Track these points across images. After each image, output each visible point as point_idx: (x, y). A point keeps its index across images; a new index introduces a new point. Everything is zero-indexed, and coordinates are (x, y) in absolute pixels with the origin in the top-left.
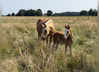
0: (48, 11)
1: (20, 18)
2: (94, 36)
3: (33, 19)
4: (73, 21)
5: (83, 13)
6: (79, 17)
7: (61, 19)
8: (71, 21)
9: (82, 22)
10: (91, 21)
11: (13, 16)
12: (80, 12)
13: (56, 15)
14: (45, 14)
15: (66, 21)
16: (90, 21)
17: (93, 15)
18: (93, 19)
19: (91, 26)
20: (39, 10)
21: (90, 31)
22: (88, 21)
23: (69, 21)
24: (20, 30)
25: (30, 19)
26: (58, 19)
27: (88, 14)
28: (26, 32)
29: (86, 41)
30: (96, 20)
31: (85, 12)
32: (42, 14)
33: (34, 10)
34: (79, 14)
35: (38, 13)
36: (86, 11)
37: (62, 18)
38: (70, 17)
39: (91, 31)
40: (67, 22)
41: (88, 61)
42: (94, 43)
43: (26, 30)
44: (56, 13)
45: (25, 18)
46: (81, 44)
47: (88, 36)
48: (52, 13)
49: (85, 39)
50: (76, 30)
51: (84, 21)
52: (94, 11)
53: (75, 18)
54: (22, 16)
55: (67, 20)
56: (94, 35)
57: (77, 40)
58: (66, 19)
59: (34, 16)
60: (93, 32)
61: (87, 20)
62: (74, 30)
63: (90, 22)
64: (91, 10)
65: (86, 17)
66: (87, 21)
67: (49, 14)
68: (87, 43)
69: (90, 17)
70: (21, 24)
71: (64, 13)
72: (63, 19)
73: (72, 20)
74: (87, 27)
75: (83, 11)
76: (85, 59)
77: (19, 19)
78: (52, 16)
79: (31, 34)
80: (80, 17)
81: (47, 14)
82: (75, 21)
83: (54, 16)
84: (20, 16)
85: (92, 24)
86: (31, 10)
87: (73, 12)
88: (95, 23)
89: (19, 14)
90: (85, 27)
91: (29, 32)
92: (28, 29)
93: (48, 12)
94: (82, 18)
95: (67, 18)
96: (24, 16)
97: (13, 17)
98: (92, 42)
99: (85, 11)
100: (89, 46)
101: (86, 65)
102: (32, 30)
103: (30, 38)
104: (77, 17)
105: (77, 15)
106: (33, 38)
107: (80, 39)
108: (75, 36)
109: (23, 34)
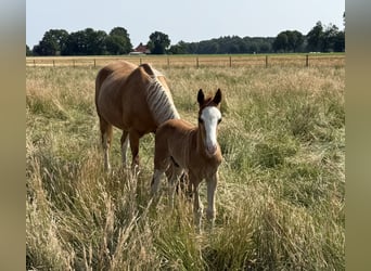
0: (154, 36)
1: (47, 62)
2: (324, 131)
3: (94, 67)
4: (246, 73)
5: (287, 43)
6: (271, 56)
7: (203, 67)
8: (240, 73)
9: (281, 74)
10: (316, 70)
13: (185, 49)
14: (141, 47)
15: (219, 71)
16: (312, 70)
17: (324, 50)
18: (325, 63)
19: (316, 90)
20: (120, 32)
21: (310, 112)
22: (303, 73)
23: (230, 73)
24: (38, 107)
25: (82, 67)
26: (189, 67)
27: (305, 43)
28: (61, 116)
29: (291, 153)
30: (337, 67)
31: (296, 38)
32: (129, 45)
33: (101, 33)
34: (270, 46)
35: (116, 43)
36: (299, 35)
37: (204, 59)
38: (235, 57)
39: (316, 109)
40: (220, 75)
42: (324, 161)
43: (60, 108)
44: (181, 43)
45: (66, 61)
46: (272, 166)
47: (300, 131)
48: (168, 42)
49: (291, 143)
50: (256, 108)
51: (291, 70)
52: (327, 33)
53: (256, 60)
54: (54, 55)
55: (223, 67)
56: (324, 126)
57: (257, 146)
58: (221, 63)
59: (100, 53)
60: (322, 115)
61: (300, 67)
62: (245, 106)
63: (310, 76)
64: (318, 29)
65: (299, 57)
66: (300, 73)
67: (158, 44)
68: (297, 160)
69: (315, 56)
70: (46, 85)
71: (214, 40)
72: (208, 67)
73: (243, 69)
74: (300, 94)
75: (288, 33)
76: (284, 231)
77: (43, 67)
78: (168, 52)
79: (79, 123)
80: (274, 58)
81: (147, 47)
82: (252, 73)
83: (174, 53)
84: (46, 55)
85: (320, 81)
86: (89, 30)
87: (247, 39)
88: (331, 81)
89: (43, 49)
90: (290, 93)
91: (72, 115)
92: (70, 104)
93: (151, 37)
94: (281, 60)
95: (222, 60)
96: (64, 54)
98: (314, 157)
99: (296, 32)
100: (304, 173)
101: (287, 256)
102: (83, 107)
103: (74, 140)
104: (263, 56)
105: (264, 50)
106: (82, 140)
107: (268, 144)
108: (248, 131)
109: (47, 123)
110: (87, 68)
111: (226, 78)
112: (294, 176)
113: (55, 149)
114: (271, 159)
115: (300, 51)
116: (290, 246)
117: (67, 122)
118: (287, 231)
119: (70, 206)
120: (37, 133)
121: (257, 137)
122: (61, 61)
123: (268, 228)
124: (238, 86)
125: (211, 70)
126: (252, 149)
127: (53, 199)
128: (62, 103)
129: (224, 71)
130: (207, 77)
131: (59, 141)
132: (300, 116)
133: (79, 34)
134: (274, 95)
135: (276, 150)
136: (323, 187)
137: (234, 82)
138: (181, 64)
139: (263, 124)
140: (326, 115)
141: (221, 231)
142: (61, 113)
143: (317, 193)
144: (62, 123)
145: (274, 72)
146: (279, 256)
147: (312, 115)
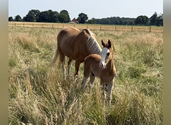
0: (81, 15)
1: (30, 25)
2: (158, 62)
3: (53, 28)
4: (123, 34)
5: (141, 21)
6: (134, 27)
7: (103, 30)
8: (120, 34)
9: (139, 36)
10: (154, 34)
11: (18, 21)
12: (136, 18)
13: (94, 22)
14: (74, 20)
15: (110, 33)
16: (152, 34)
17: (158, 25)
18: (158, 31)
19: (155, 44)
20: (65, 12)
21: (152, 53)
22: (149, 35)
23: (116, 34)
24: (26, 46)
25: (46, 28)
26: (97, 30)
27: (149, 22)
29: (144, 72)
32: (69, 18)
33: (56, 12)
34: (134, 22)
35: (63, 17)
36: (146, 18)
37: (103, 27)
38: (118, 26)
39: (155, 52)
40: (111, 35)
41: (148, 112)
42: (159, 75)
43: (37, 47)
44: (93, 19)
45: (39, 25)
46: (135, 77)
47: (148, 62)
48: (87, 18)
49: (144, 67)
50: (128, 50)
51: (143, 33)
52: (159, 17)
53: (127, 28)
54: (33, 21)
55: (112, 31)
56: (158, 60)
57: (129, 68)
58: (111, 29)
59: (55, 22)
60: (157, 55)
61: (147, 32)
62: (123, 49)
63: (151, 37)
64: (155, 15)
65: (146, 28)
66: (147, 35)
67: (82, 19)
68: (146, 75)
69: (153, 28)
70: (29, 36)
71: (108, 18)
72: (106, 30)
73: (122, 32)
74: (147, 45)
75: (141, 16)
76: (142, 107)
77: (28, 27)
78: (87, 23)
79: (46, 55)
80: (136, 28)
81: (77, 20)
82: (126, 34)
83: (90, 23)
84: (29, 21)
85: (156, 39)
86: (50, 11)
87: (123, 18)
88: (161, 39)
89: (28, 18)
90: (143, 44)
91: (43, 50)
92: (42, 45)
94: (138, 29)
95: (112, 27)
96: (38, 21)
97: (16, 22)
98: (154, 74)
99: (145, 16)
100: (150, 81)
101: (143, 118)
102: (49, 47)
103: (43, 62)
104: (130, 27)
105: (131, 24)
106: (48, 62)
107: (134, 67)
108: (125, 61)
109: (31, 54)
110: (49, 28)
111: (114, 36)
112: (145, 82)
113: (36, 66)
114: (135, 74)
115: (147, 25)
116: (145, 114)
117: (40, 53)
118: (143, 107)
119: (43, 93)
120: (26, 58)
121: (129, 64)
122: (37, 25)
123: (135, 106)
124: (120, 40)
125: (107, 32)
126: (126, 69)
127: (36, 90)
128: (38, 45)
129: (113, 33)
130: (105, 35)
131: (37, 63)
132: (148, 55)
133: (45, 12)
134: (136, 45)
135: (138, 70)
136: (158, 88)
137: (117, 38)
138: (93, 28)
139: (132, 58)
140: (159, 55)
141: (114, 106)
142: (37, 49)
143: (155, 90)
144: (37, 54)
145: (135, 34)
146: (140, 118)
147: (153, 55)
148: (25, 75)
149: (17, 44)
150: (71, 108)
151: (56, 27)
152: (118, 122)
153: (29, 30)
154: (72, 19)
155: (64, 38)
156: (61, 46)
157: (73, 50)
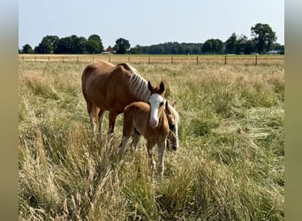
0: (119, 41)
2: (238, 111)
3: (78, 63)
4: (183, 68)
5: (211, 47)
6: (200, 57)
7: (153, 63)
8: (179, 68)
9: (208, 70)
10: (232, 67)
11: (27, 53)
13: (140, 50)
14: (109, 49)
15: (164, 67)
16: (229, 67)
17: (238, 53)
18: (238, 62)
19: (232, 82)
20: (95, 38)
21: (228, 97)
22: (223, 69)
23: (172, 68)
24: (39, 91)
25: (69, 62)
26: (143, 63)
27: (224, 48)
28: (55, 97)
29: (216, 126)
30: (246, 65)
31: (218, 44)
32: (102, 47)
33: (82, 39)
34: (200, 50)
35: (93, 46)
36: (220, 42)
37: (154, 58)
38: (175, 57)
39: (233, 95)
42: (239, 131)
43: (54, 91)
44: (138, 46)
45: (57, 58)
46: (202, 135)
47: (222, 110)
48: (129, 45)
49: (215, 118)
50: (191, 93)
51: (214, 66)
52: (240, 41)
53: (190, 59)
54: (49, 53)
55: (167, 64)
56: (238, 107)
57: (192, 121)
58: (166, 61)
59: (81, 53)
60: (236, 99)
61: (220, 65)
62: (184, 92)
63: (229, 70)
64: (233, 38)
65: (219, 58)
66: (221, 69)
67: (122, 47)
68: (219, 131)
69: (231, 57)
70: (43, 75)
71: (161, 45)
72: (157, 63)
73: (181, 65)
74: (222, 84)
75: (212, 40)
76: (212, 182)
77: (42, 62)
78: (128, 53)
79: (68, 102)
80: (203, 58)
81: (114, 48)
82: (187, 69)
83: (133, 53)
84: (43, 53)
85: (235, 75)
86: (74, 37)
87: (183, 44)
88: (242, 75)
89: (42, 49)
90: (215, 83)
91: (62, 96)
92: (61, 88)
93: (117, 42)
94: (207, 59)
95: (166, 58)
96: (56, 53)
97: (25, 55)
98: (232, 129)
99: (218, 40)
100: (225, 140)
101: (215, 200)
102: (71, 91)
103: (63, 114)
104: (195, 57)
105: (195, 52)
106: (70, 114)
107: (200, 120)
108: (186, 109)
109: (45, 102)
110: (72, 63)
111: (169, 71)
112: (218, 142)
113: (52, 120)
114: (201, 130)
115: (221, 53)
116: (217, 193)
117: (59, 101)
118: (214, 182)
119: (63, 161)
120: (38, 108)
121: (192, 114)
122: (55, 58)
123: (201, 180)
124: (178, 77)
125: (159, 65)
126: (188, 122)
127: (51, 157)
128: (55, 88)
129: (168, 67)
130: (156, 70)
131: (54, 115)
132: (222, 100)
133: (67, 39)
134: (203, 85)
135: (205, 123)
136: (238, 151)
137: (175, 74)
138: (138, 61)
139: (197, 106)
140: (240, 99)
141: (168, 181)
142: (54, 95)
143: (234, 155)
144: (55, 102)
145: (203, 68)
146: (209, 199)
147: (230, 99)
148: (36, 134)
149: (25, 88)
150: (103, 184)
151: (83, 60)
152: (174, 206)
153: (43, 66)
154: (106, 48)
155: (91, 77)
156: (87, 88)
157: (105, 95)
